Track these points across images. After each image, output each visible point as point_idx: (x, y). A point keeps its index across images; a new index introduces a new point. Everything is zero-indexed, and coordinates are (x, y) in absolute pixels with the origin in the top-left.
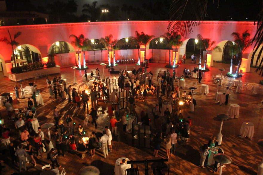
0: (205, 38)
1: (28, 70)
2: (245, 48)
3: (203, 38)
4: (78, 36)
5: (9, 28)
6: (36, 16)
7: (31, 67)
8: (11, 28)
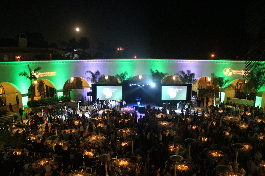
0: (219, 76)
1: (44, 104)
2: (259, 86)
3: (217, 76)
4: (94, 72)
5: (29, 63)
6: (54, 52)
7: (47, 102)
8: (30, 63)
